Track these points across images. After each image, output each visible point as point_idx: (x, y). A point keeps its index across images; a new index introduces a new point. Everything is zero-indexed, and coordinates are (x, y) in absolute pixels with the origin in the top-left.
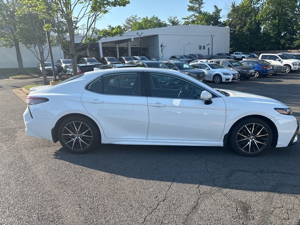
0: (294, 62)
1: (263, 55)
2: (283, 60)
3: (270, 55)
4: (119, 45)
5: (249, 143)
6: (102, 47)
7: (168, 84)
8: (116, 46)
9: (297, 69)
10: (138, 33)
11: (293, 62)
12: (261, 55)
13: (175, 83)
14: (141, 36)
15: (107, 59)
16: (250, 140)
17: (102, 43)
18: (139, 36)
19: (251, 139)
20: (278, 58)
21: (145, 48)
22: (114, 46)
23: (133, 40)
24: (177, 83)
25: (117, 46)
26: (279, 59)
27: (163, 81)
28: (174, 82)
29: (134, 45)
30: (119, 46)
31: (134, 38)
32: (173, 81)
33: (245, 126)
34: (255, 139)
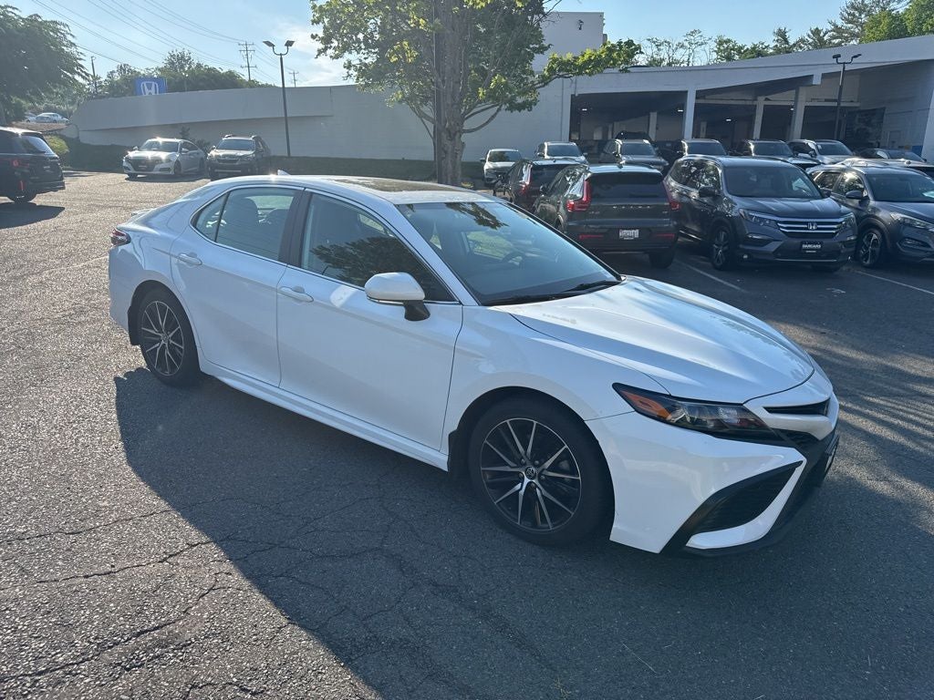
4: (767, 99)
5: (521, 488)
6: (697, 106)
7: (773, 247)
8: (755, 103)
10: (837, 57)
13: (804, 246)
14: (848, 68)
15: (686, 147)
16: (527, 480)
17: (700, 94)
18: (840, 68)
19: (529, 477)
21: (872, 113)
22: (748, 103)
23: (817, 81)
24: (816, 249)
25: (761, 103)
27: (757, 234)
28: (802, 243)
29: (826, 100)
30: (767, 103)
31: (824, 76)
32: (796, 241)
33: (508, 421)
34: (540, 481)
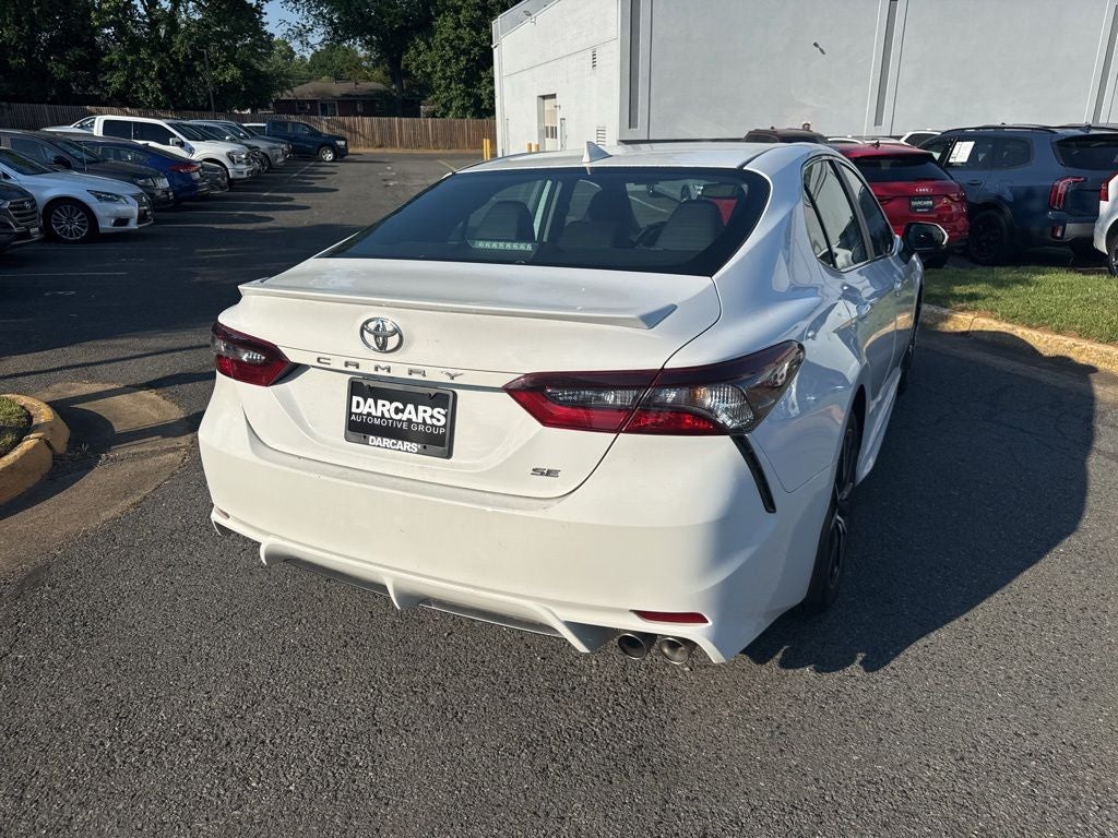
0: (233, 152)
1: (105, 121)
2: (193, 144)
3: (135, 123)
9: (245, 176)
11: (229, 150)
12: (99, 121)
20: (174, 136)
26: (176, 140)
